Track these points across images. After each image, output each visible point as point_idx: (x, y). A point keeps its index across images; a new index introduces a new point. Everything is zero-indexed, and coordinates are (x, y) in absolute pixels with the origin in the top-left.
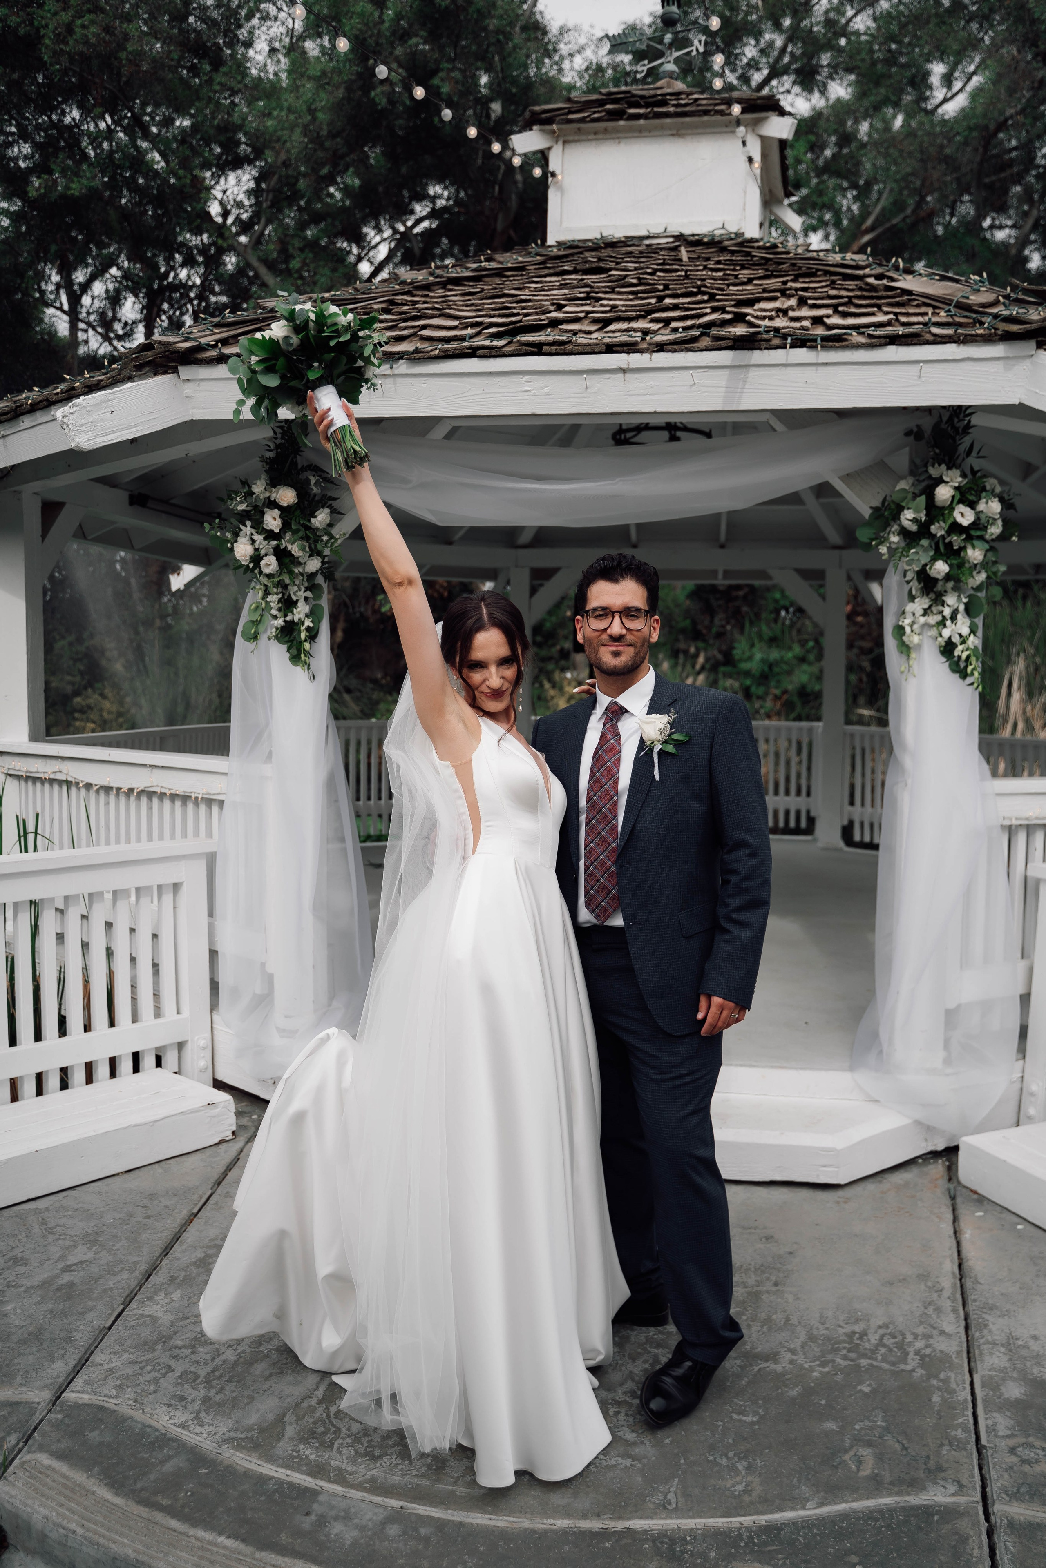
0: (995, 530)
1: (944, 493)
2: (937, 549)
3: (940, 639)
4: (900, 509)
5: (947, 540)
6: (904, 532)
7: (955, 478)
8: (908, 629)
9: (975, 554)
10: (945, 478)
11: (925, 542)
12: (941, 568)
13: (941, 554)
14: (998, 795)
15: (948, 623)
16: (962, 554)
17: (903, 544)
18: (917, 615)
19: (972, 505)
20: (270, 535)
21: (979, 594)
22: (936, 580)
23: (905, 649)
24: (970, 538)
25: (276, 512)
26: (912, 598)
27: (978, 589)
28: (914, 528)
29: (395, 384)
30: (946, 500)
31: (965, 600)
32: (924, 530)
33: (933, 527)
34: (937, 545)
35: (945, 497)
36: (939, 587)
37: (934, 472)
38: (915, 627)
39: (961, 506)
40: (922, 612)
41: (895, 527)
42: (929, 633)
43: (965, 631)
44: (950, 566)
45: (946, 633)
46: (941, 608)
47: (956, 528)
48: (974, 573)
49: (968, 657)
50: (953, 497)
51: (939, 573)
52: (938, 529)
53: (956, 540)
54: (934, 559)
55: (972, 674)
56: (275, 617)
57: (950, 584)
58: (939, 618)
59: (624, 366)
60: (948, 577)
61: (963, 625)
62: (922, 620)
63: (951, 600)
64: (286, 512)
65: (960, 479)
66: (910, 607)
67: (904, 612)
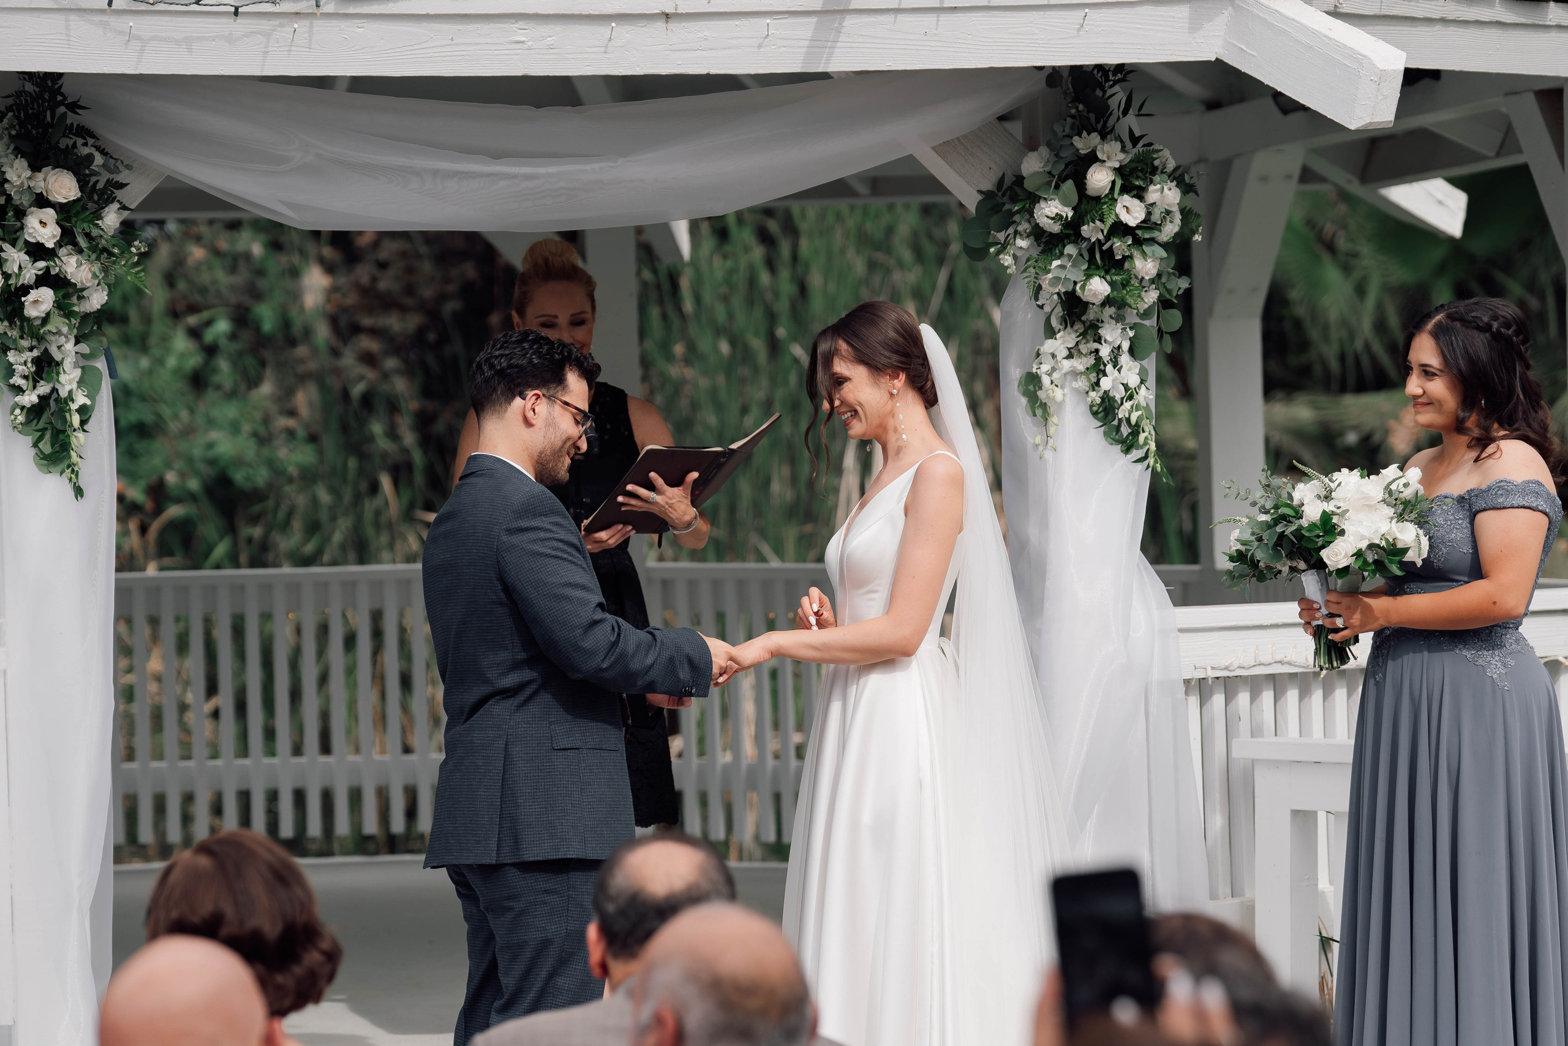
0: (1170, 229)
1: (1099, 179)
2: (1092, 261)
3: (1093, 394)
4: (1034, 199)
5: (1105, 248)
6: (1038, 233)
7: (1113, 155)
8: (1046, 380)
9: (1146, 266)
10: (1100, 155)
11: (1070, 249)
12: (1098, 287)
13: (1098, 268)
14: (1181, 630)
15: (1109, 368)
16: (1127, 265)
17: (1035, 252)
18: (1059, 358)
19: (1139, 194)
20: (37, 251)
21: (1147, 323)
22: (1086, 304)
23: (1040, 408)
24: (1138, 242)
25: (50, 214)
26: (1051, 333)
27: (1146, 315)
28: (1056, 228)
29: (311, 26)
30: (1104, 188)
31: (1131, 334)
32: (1071, 230)
33: (1085, 228)
34: (1091, 251)
35: (1101, 184)
36: (1091, 315)
37: (1083, 144)
38: (1056, 375)
39: (1126, 197)
40: (1065, 353)
41: (1024, 227)
42: (1075, 385)
43: (1133, 380)
44: (1112, 284)
45: (1106, 383)
46: (1096, 345)
47: (1120, 229)
48: (1143, 293)
49: (1139, 418)
50: (1114, 182)
51: (1095, 295)
52: (1091, 231)
53: (1120, 246)
54: (1089, 276)
55: (1146, 443)
56: (19, 390)
57: (1110, 311)
58: (1091, 361)
59: (670, 10)
60: (1107, 301)
61: (1129, 372)
62: (1067, 365)
63: (1113, 335)
64: (65, 212)
65: (1122, 156)
66: (1049, 346)
67: (1038, 355)
